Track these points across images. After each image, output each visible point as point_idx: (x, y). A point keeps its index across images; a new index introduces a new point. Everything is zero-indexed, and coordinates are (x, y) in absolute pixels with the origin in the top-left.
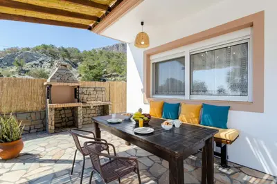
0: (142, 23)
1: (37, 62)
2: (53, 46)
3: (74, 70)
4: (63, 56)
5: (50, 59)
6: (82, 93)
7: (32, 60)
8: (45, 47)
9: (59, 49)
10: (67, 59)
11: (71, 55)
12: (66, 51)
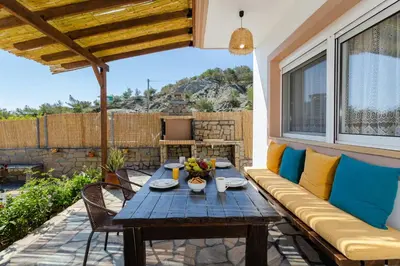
0: (242, 14)
1: (203, 92)
2: (218, 70)
3: (242, 96)
4: (230, 80)
5: (215, 85)
6: (203, 128)
7: (198, 90)
8: (210, 72)
9: (225, 72)
10: (234, 84)
11: (239, 77)
12: (233, 72)
